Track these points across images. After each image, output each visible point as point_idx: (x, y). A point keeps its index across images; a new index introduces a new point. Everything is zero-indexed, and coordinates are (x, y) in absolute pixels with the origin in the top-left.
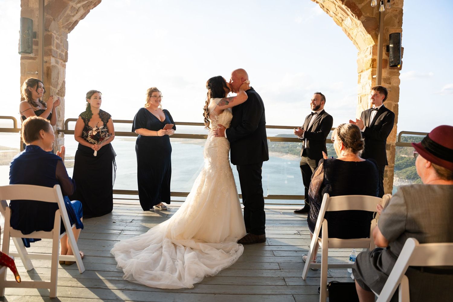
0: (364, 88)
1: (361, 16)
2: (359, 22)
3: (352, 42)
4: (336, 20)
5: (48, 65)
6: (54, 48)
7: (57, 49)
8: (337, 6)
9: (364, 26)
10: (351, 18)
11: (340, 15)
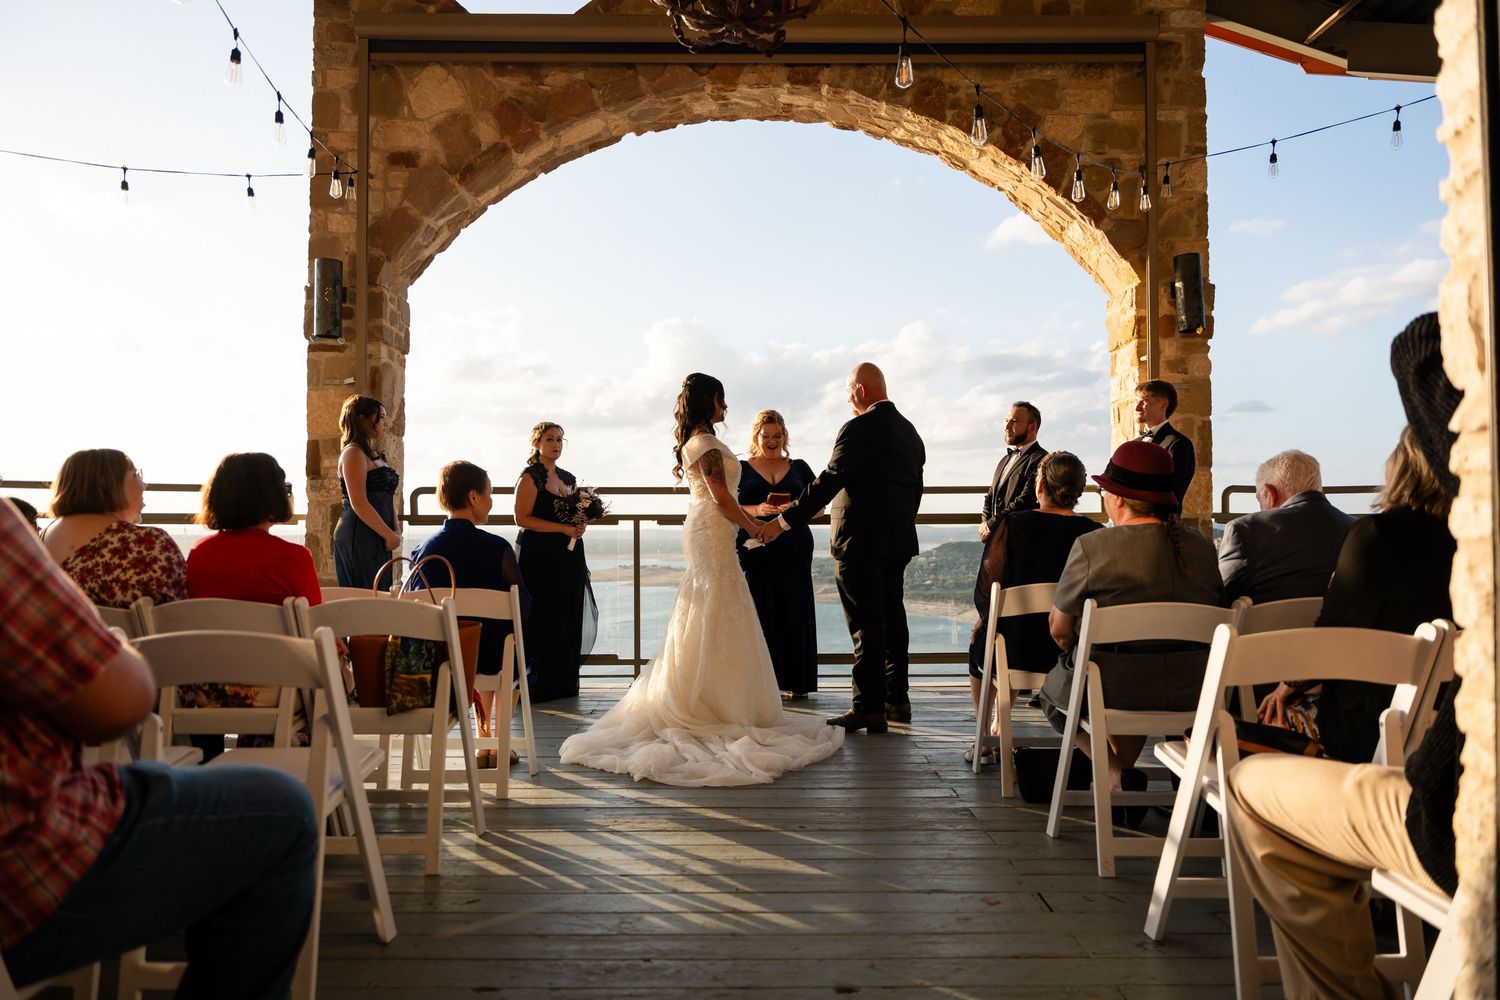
0: (1123, 386)
1: (1102, 220)
2: (1099, 234)
3: (1091, 278)
4: (1048, 228)
5: (372, 363)
6: (386, 323)
7: (391, 325)
8: (1045, 199)
9: (1111, 241)
10: (1079, 223)
11: (1055, 218)
